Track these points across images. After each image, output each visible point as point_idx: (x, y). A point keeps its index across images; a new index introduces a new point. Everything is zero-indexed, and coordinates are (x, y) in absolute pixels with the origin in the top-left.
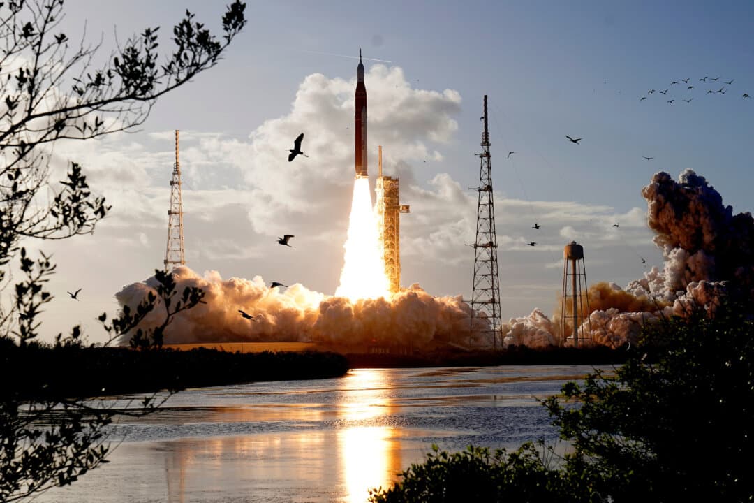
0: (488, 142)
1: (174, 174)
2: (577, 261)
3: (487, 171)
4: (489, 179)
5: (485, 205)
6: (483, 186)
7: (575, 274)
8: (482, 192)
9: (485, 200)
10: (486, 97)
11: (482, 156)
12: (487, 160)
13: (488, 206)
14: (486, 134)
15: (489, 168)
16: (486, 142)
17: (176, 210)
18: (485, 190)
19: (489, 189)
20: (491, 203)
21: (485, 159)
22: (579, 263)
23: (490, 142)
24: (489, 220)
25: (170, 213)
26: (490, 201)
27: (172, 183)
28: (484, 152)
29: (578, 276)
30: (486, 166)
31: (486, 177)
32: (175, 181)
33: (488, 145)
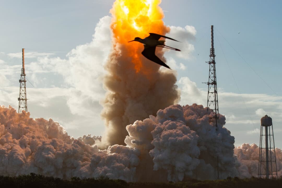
0: (214, 54)
1: (22, 75)
2: (268, 127)
3: (213, 72)
4: (214, 77)
5: (212, 93)
6: (211, 82)
7: (267, 135)
8: (210, 85)
9: (212, 90)
10: (212, 27)
11: (210, 63)
12: (213, 65)
13: (214, 93)
14: (213, 50)
15: (214, 70)
16: (213, 55)
17: (23, 98)
18: (212, 84)
19: (215, 83)
20: (216, 92)
21: (212, 64)
22: (270, 128)
23: (215, 54)
24: (214, 102)
25: (19, 99)
26: (215, 91)
27: (20, 81)
28: (211, 61)
29: (269, 136)
30: (212, 69)
31: (212, 75)
32: (22, 80)
33: (214, 56)
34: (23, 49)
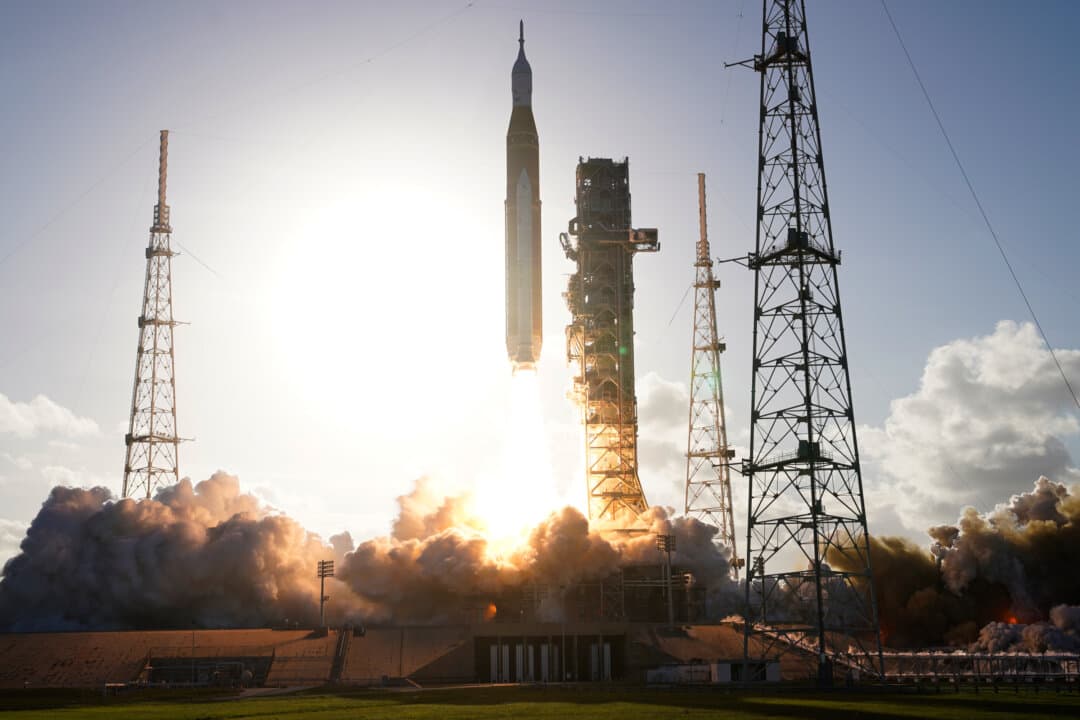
34: (162, 132)
